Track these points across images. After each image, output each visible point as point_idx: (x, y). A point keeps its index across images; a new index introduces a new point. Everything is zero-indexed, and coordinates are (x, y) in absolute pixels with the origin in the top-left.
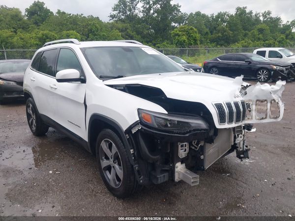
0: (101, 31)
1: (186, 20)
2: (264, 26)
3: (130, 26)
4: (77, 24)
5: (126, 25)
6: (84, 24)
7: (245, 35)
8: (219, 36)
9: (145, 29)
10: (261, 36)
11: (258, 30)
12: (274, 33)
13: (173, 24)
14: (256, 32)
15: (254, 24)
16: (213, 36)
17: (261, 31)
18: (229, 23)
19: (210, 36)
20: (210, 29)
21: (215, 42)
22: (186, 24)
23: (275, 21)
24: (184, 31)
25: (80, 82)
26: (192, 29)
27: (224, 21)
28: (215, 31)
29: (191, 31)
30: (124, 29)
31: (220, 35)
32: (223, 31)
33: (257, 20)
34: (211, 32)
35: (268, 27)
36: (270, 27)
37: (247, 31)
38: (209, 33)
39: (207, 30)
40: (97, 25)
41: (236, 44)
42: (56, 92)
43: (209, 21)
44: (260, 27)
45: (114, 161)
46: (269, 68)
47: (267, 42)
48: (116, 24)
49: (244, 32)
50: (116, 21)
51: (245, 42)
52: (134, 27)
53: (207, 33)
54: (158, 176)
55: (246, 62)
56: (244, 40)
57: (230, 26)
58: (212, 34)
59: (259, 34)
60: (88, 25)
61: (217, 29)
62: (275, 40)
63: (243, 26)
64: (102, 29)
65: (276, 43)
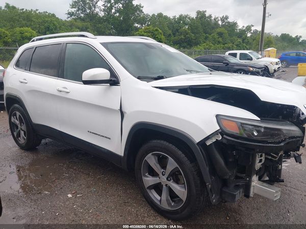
0: (60, 29)
1: (149, 21)
2: (222, 30)
3: (90, 25)
4: (32, 20)
5: (86, 24)
6: (40, 21)
7: (206, 38)
8: (181, 38)
9: (107, 29)
10: (220, 39)
11: (218, 33)
12: (232, 37)
13: (136, 25)
14: (216, 36)
15: (213, 28)
16: (176, 38)
17: (220, 34)
18: (190, 26)
19: (172, 38)
20: (172, 31)
21: (177, 44)
22: (148, 25)
23: (233, 25)
24: (149, 32)
25: (109, 85)
26: (157, 30)
27: (185, 24)
28: (177, 33)
29: (156, 32)
30: (84, 28)
31: (183, 37)
32: (185, 34)
33: (216, 24)
34: (174, 34)
35: (226, 31)
36: (228, 31)
37: (207, 35)
38: (172, 35)
39: (170, 32)
40: (55, 23)
41: (199, 46)
42: (68, 96)
43: (171, 23)
44: (219, 31)
45: (167, 179)
46: (246, 69)
47: (226, 45)
48: (74, 23)
49: (205, 35)
50: (75, 20)
51: (207, 45)
52: (95, 26)
53: (170, 35)
54: (235, 193)
55: (224, 63)
56: (205, 42)
57: (192, 28)
58: (174, 37)
59: (218, 38)
60: (44, 22)
61: (179, 31)
62: (233, 43)
63: (204, 30)
64: (60, 27)
65: (235, 46)
